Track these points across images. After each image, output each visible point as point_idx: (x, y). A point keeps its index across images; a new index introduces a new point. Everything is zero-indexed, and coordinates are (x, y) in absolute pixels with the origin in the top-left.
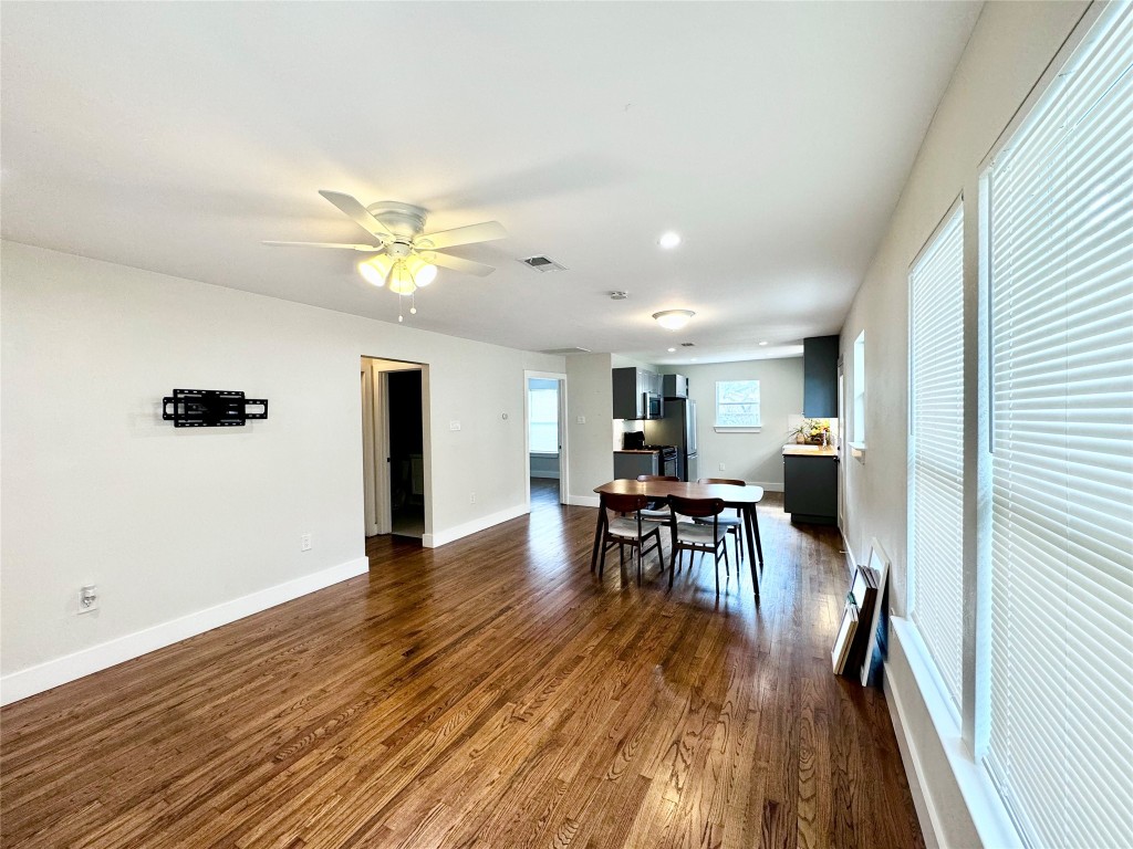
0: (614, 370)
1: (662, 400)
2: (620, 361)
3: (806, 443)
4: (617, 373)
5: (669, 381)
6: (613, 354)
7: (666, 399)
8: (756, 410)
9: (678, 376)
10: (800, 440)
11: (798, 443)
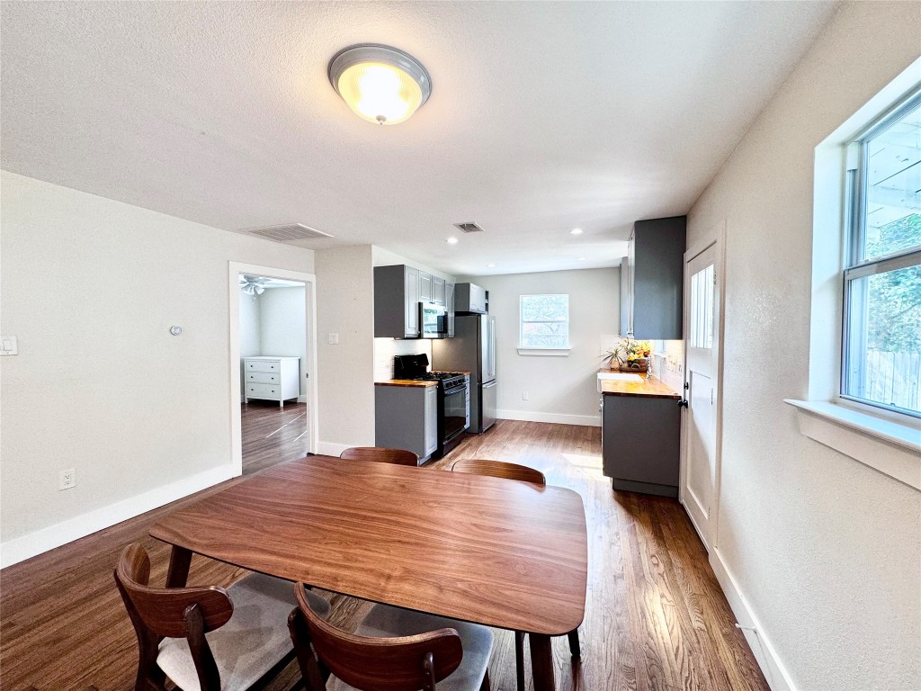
0: (377, 270)
1: (451, 316)
2: (385, 256)
3: (621, 370)
4: (380, 273)
5: (461, 290)
6: (373, 247)
7: (457, 314)
8: (565, 330)
9: (472, 285)
10: (613, 366)
11: (612, 370)
